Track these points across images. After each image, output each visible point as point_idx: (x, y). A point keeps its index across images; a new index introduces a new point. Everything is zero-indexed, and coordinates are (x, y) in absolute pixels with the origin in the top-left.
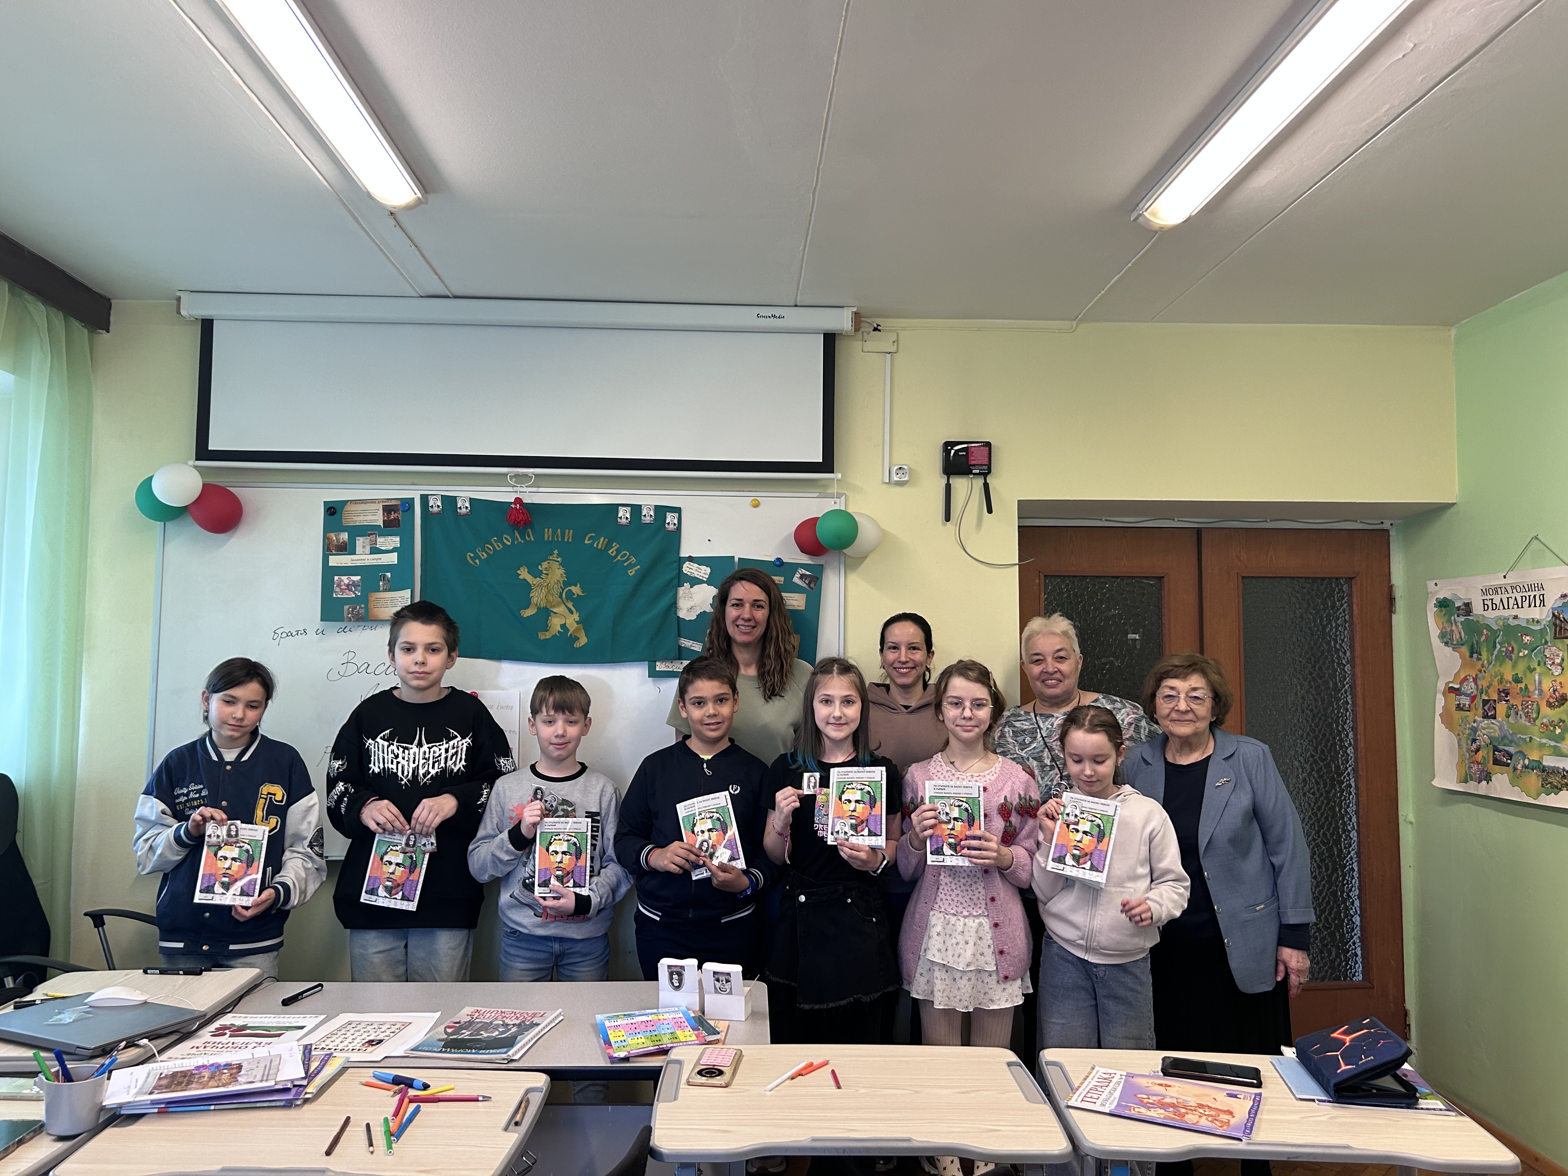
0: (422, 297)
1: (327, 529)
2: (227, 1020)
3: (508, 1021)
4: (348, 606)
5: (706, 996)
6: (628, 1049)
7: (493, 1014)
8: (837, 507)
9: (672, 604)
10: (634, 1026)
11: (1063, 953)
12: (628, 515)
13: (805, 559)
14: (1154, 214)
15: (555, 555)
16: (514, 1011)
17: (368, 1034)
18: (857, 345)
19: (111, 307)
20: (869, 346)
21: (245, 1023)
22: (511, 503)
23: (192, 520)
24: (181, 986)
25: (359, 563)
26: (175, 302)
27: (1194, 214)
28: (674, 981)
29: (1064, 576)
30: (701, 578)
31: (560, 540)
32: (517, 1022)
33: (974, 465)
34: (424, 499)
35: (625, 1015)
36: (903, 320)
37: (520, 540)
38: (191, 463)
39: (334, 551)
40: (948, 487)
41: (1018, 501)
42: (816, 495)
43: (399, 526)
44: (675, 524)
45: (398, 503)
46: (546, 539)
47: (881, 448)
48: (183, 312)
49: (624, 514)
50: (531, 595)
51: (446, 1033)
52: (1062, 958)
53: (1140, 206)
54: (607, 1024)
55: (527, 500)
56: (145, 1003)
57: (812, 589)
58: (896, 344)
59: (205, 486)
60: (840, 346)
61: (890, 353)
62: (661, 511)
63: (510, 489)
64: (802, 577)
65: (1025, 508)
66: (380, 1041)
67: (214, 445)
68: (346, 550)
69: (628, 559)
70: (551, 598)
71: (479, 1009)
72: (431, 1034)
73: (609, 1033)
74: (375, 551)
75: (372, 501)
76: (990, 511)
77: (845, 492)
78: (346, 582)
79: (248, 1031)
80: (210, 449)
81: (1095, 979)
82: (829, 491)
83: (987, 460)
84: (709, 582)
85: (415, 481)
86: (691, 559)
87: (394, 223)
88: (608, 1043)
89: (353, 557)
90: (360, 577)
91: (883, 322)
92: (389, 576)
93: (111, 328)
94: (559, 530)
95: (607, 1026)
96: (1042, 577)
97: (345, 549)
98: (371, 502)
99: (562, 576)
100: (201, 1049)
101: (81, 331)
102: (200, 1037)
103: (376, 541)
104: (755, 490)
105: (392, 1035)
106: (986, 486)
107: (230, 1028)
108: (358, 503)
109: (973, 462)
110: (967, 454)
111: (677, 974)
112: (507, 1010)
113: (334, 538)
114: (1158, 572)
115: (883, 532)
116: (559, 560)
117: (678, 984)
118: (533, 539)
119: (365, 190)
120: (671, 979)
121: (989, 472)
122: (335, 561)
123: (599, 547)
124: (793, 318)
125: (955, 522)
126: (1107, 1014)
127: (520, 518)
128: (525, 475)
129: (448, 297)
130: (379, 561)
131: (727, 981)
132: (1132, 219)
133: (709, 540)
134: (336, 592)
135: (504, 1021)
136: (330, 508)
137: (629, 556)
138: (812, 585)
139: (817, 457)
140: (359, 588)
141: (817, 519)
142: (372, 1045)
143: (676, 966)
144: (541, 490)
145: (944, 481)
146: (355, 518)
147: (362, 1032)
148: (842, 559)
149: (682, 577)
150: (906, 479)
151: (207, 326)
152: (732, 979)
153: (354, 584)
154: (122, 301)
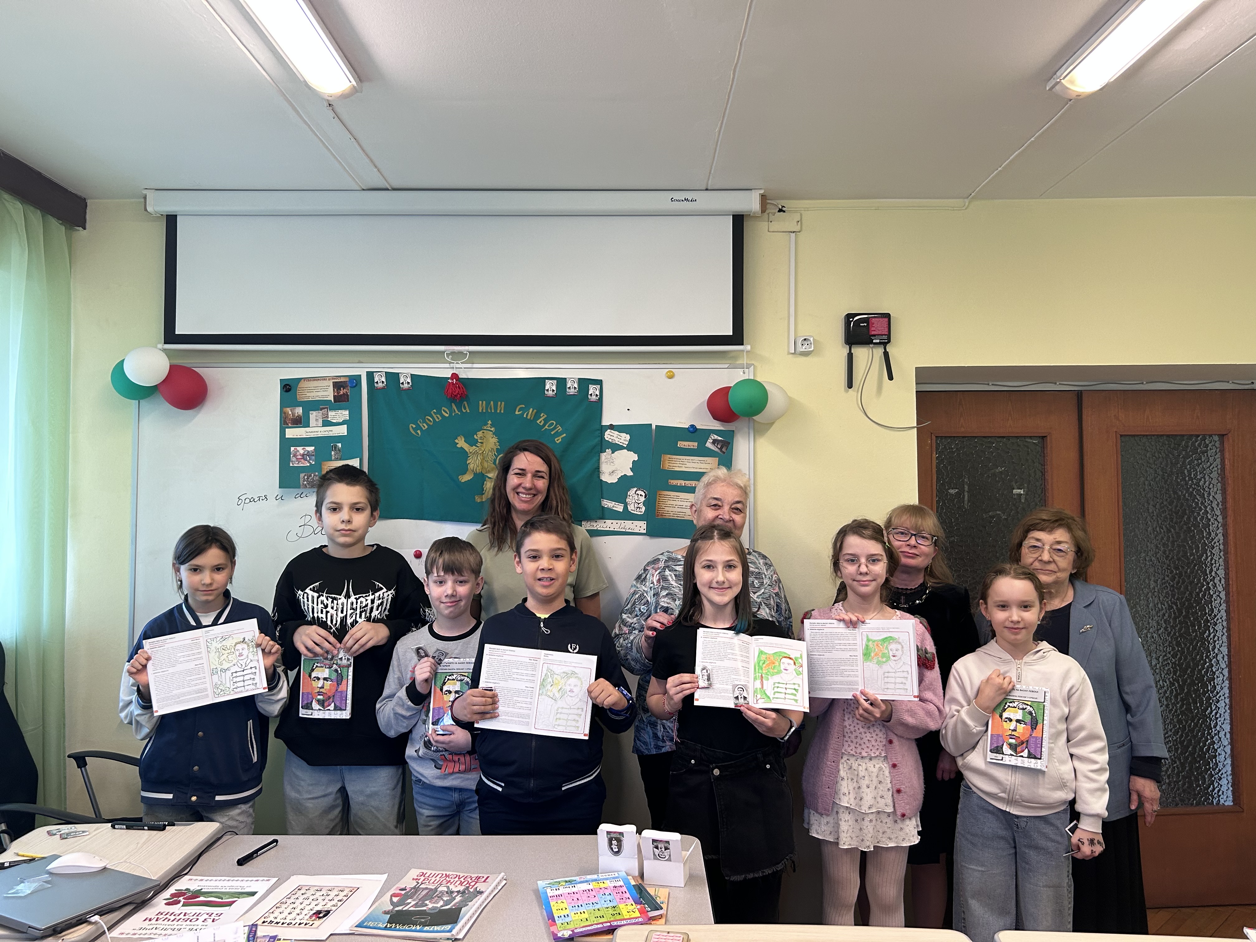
0: (364, 190)
1: (283, 405)
2: (183, 884)
3: (452, 887)
4: (303, 475)
5: (645, 862)
6: (572, 926)
7: (438, 878)
8: (746, 377)
9: (596, 469)
10: (576, 896)
11: (984, 804)
12: (554, 388)
13: (716, 425)
14: (1072, 82)
15: (489, 425)
16: (458, 874)
17: (316, 903)
18: (763, 225)
19: (86, 206)
20: (775, 226)
21: (200, 888)
22: (448, 378)
23: (163, 399)
24: (144, 843)
25: (312, 435)
26: (143, 200)
27: (1112, 80)
28: (613, 847)
29: (954, 437)
30: (621, 444)
31: (493, 411)
32: (461, 888)
33: (874, 335)
34: (370, 375)
35: (566, 882)
36: (807, 201)
37: (457, 412)
38: (160, 346)
39: (290, 424)
40: (850, 357)
41: (916, 368)
42: (726, 366)
43: (348, 401)
44: (597, 395)
45: (347, 379)
46: (480, 411)
47: (786, 321)
48: (149, 209)
49: (551, 387)
50: (468, 462)
51: (392, 903)
52: (983, 808)
53: (1058, 74)
54: (550, 893)
55: (462, 375)
56: (105, 869)
57: (724, 453)
58: (800, 223)
59: (172, 368)
60: (748, 226)
61: (794, 232)
62: (584, 383)
63: (447, 365)
64: (714, 442)
65: (922, 374)
66: (328, 912)
67: (180, 330)
68: (301, 423)
69: (555, 428)
70: (486, 465)
71: (425, 872)
72: (377, 904)
73: (552, 904)
74: (327, 423)
75: (324, 378)
76: (891, 378)
77: (753, 362)
78: (302, 452)
79: (202, 899)
80: (176, 333)
81: (1015, 828)
82: (739, 362)
83: (887, 329)
84: (629, 448)
85: (361, 359)
86: (612, 427)
87: (333, 115)
88: (551, 918)
89: (307, 429)
90: (314, 448)
91: (788, 204)
92: (340, 446)
93: (87, 226)
94: (492, 402)
95: (549, 895)
96: (934, 438)
97: (299, 422)
98: (322, 380)
99: (495, 445)
100: (153, 922)
101: (57, 228)
102: (153, 906)
103: (328, 414)
104: (669, 362)
105: (340, 903)
106: (886, 355)
107: (185, 894)
108: (310, 380)
109: (873, 333)
110: (868, 325)
111: (616, 842)
112: (451, 873)
113: (290, 413)
114: (1041, 432)
115: (790, 398)
116: (492, 429)
117: (617, 850)
118: (468, 411)
119: (302, 79)
120: (610, 844)
121: (889, 341)
122: (291, 433)
123: (529, 417)
124: (705, 201)
125: (857, 389)
126: (1027, 863)
127: (457, 392)
128: (461, 353)
129: (388, 189)
130: (330, 433)
131: (666, 849)
132: (1048, 89)
133: (628, 410)
134: (292, 461)
135: (448, 887)
136: (285, 386)
137: (556, 425)
138: (724, 450)
139: (728, 331)
140: (313, 458)
141: (729, 388)
142: (320, 918)
143: (615, 832)
144: (475, 366)
145: (846, 351)
146: (308, 394)
147: (310, 900)
148: (751, 424)
149: (604, 443)
150: (812, 349)
151: (171, 221)
152: (671, 847)
153: (309, 454)
154: (96, 200)
